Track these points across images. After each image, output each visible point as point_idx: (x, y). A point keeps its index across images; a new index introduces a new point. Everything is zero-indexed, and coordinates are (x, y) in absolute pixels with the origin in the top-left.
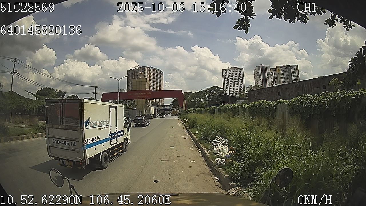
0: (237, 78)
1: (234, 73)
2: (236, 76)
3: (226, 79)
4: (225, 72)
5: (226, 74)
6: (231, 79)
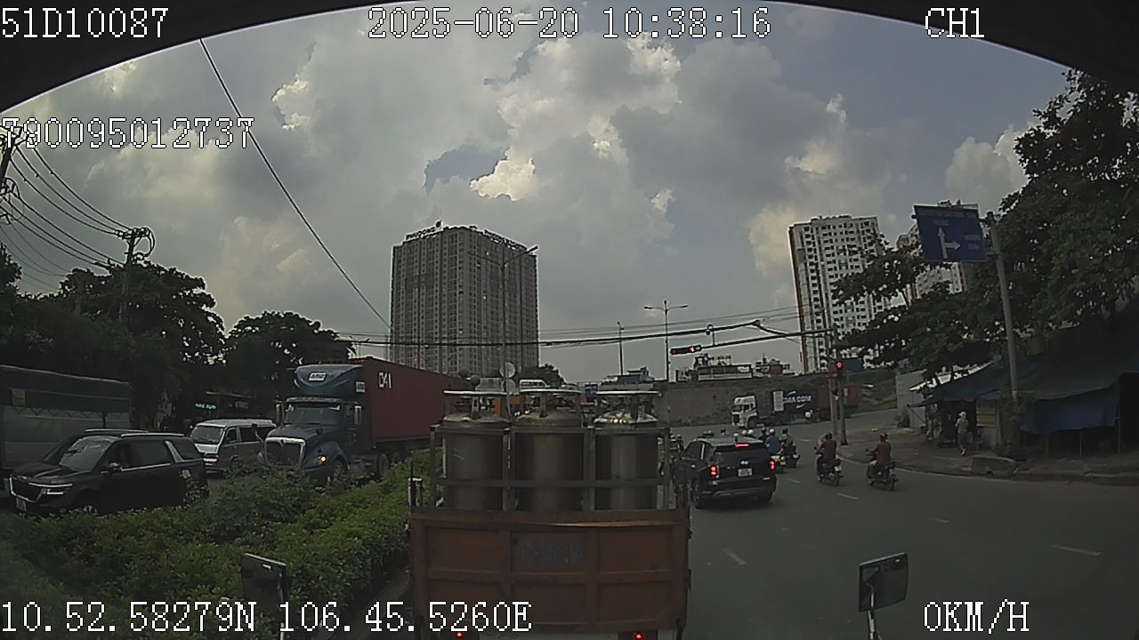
0: (856, 260)
3: (811, 264)
6: (831, 266)
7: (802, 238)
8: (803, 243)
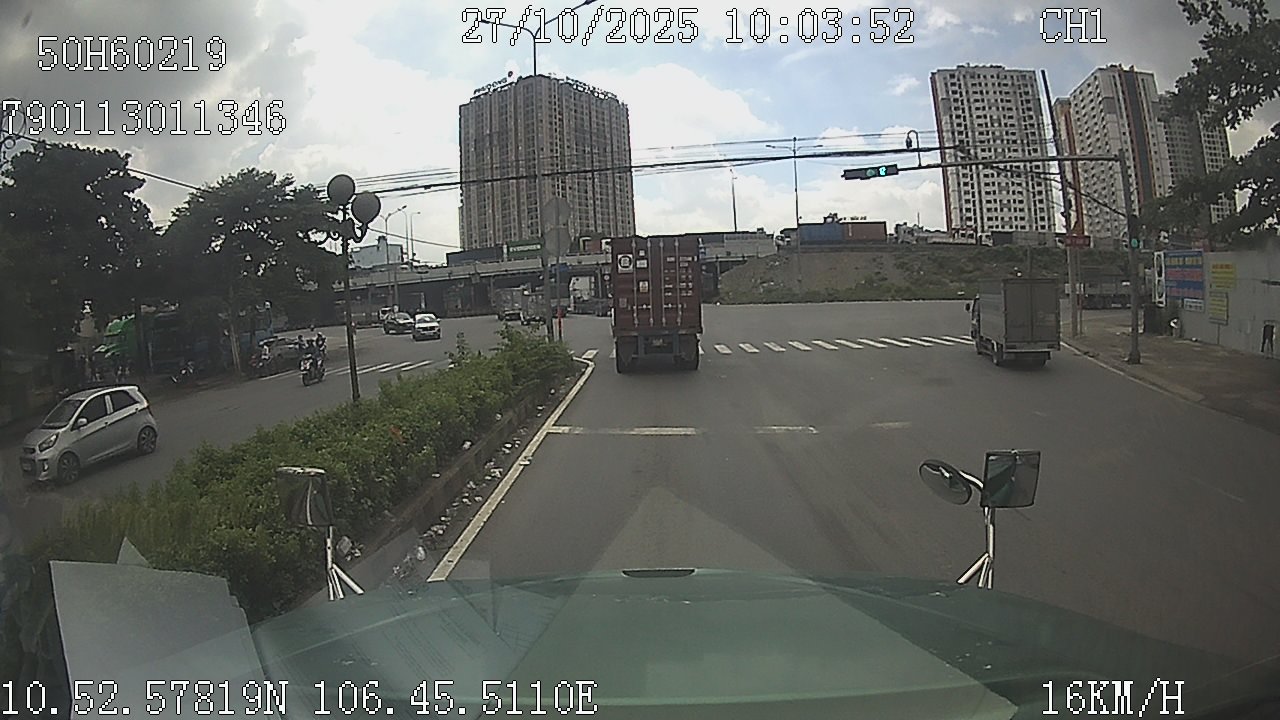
0: (1011, 117)
1: (995, 93)
2: (1004, 104)
3: (958, 117)
4: (953, 84)
5: (958, 96)
6: (981, 121)
7: (946, 84)
8: (947, 92)
